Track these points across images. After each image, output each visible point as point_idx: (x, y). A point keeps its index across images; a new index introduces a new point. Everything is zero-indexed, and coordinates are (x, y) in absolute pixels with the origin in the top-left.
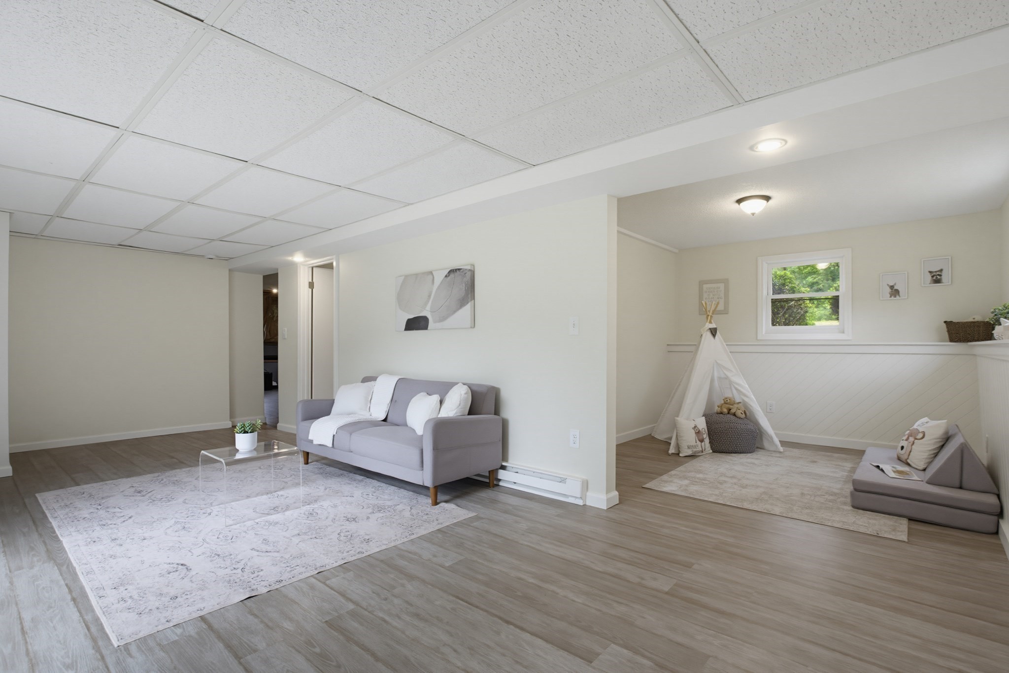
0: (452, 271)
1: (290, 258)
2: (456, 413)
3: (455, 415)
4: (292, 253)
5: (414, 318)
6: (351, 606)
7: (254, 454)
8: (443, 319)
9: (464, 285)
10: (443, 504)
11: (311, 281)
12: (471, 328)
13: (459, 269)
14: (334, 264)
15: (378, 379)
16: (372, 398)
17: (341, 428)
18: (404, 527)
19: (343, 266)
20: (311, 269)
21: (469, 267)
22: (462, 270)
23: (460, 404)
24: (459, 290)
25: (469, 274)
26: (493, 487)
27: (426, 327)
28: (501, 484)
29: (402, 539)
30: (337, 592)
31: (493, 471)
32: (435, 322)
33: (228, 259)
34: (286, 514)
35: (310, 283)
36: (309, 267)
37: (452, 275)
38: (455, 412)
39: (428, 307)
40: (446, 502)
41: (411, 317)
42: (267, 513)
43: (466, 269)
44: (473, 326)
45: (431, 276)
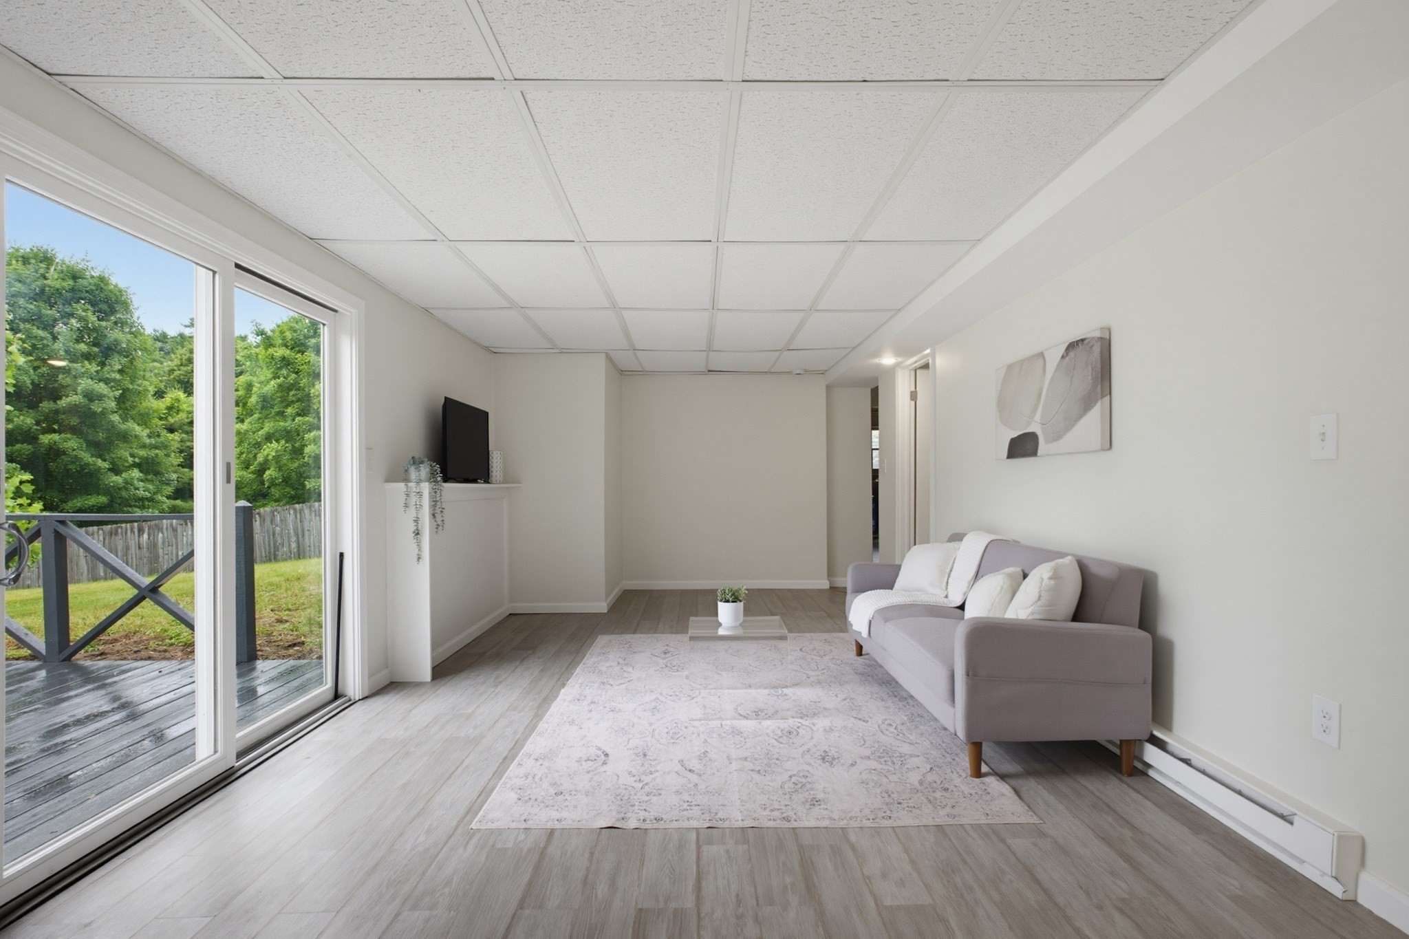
0: (1072, 346)
1: (877, 361)
2: (1032, 613)
3: (1030, 618)
4: (877, 353)
5: (1019, 437)
6: (690, 903)
7: (740, 632)
8: (1057, 436)
9: (1090, 368)
10: (992, 781)
11: (913, 389)
12: (1103, 450)
13: (1083, 340)
14: (930, 361)
15: (965, 539)
16: (952, 568)
17: (880, 611)
18: (888, 800)
19: (941, 362)
20: (913, 373)
21: (1097, 334)
22: (1085, 342)
23: (1040, 596)
24: (1084, 379)
25: (1097, 349)
26: (1130, 775)
27: (1033, 453)
28: (1151, 773)
29: (864, 821)
30: (698, 871)
31: (1129, 741)
32: (1047, 442)
33: (823, 373)
34: (762, 724)
35: (911, 392)
36: (910, 370)
37: (1072, 354)
38: (1030, 610)
39: (1038, 417)
40: (1003, 777)
41: (1015, 434)
42: (745, 715)
43: (1093, 338)
44: (1109, 446)
45: (1041, 360)
